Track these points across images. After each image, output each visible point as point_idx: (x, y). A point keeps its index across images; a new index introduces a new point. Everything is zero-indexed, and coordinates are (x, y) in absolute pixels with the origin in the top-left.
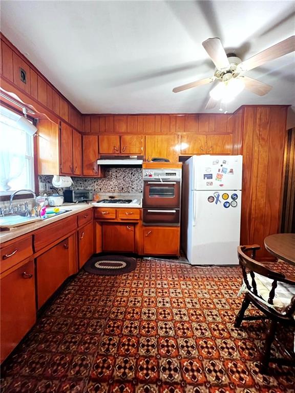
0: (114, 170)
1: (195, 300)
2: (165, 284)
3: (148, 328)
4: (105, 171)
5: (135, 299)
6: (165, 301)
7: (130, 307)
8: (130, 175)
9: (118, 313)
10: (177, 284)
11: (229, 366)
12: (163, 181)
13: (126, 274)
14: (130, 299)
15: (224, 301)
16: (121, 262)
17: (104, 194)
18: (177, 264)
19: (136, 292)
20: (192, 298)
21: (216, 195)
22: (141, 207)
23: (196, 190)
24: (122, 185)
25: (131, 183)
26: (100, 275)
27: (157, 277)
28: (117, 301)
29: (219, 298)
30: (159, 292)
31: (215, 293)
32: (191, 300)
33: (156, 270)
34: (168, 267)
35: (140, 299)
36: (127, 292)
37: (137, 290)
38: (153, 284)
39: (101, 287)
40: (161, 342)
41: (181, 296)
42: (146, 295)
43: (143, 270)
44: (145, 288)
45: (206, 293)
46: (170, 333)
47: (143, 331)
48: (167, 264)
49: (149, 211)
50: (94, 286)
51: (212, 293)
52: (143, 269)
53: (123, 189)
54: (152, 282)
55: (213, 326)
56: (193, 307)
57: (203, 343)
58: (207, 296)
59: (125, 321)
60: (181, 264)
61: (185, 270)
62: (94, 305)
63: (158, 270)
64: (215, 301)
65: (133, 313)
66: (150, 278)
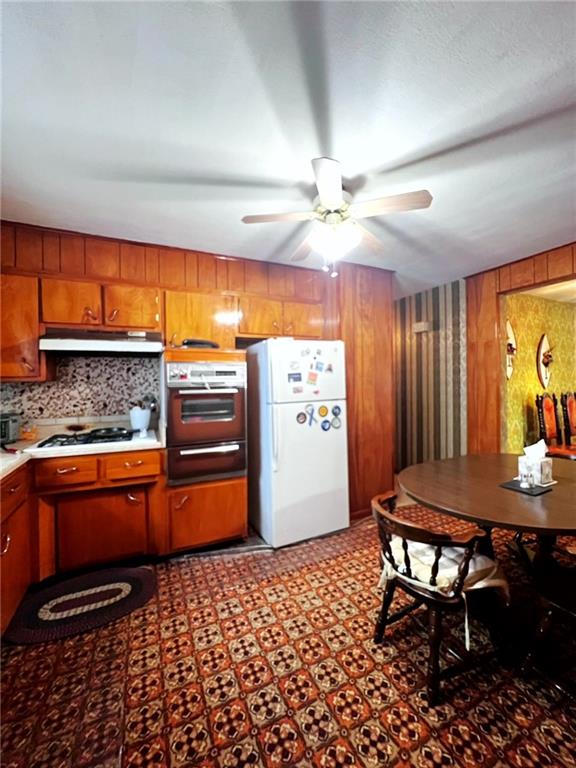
0: (82, 362)
1: (301, 619)
2: (235, 606)
3: (230, 721)
4: (56, 365)
5: (180, 665)
6: (246, 644)
7: (173, 691)
8: (124, 373)
9: (145, 720)
10: (259, 598)
11: (389, 721)
12: (212, 388)
13: (139, 611)
14: (168, 671)
15: (346, 601)
16: (117, 586)
17: (51, 421)
18: (247, 554)
19: (177, 647)
20: (295, 616)
21: (309, 409)
22: (164, 445)
23: (276, 403)
24: (103, 397)
25: (126, 392)
26: (64, 639)
27: (212, 595)
28: (135, 690)
29: (337, 600)
30: (229, 629)
31: (329, 592)
32: (295, 622)
33: (206, 581)
34: (230, 565)
35: (190, 661)
36: (153, 656)
37: (176, 641)
38: (209, 615)
39: (75, 670)
40: (266, 740)
41: (272, 620)
42: (202, 645)
43: (177, 589)
44: (194, 630)
45: (314, 598)
46: (278, 710)
47: (220, 736)
48: (226, 560)
49: (182, 453)
50: (56, 675)
51: (325, 594)
52: (177, 586)
53: (105, 406)
54: (207, 610)
55: (344, 658)
56: (301, 635)
57: (340, 699)
58: (318, 603)
59: (170, 732)
60: (255, 552)
61: (265, 562)
62: (68, 733)
63: (212, 579)
64: (334, 606)
65: (185, 703)
66: (200, 603)
